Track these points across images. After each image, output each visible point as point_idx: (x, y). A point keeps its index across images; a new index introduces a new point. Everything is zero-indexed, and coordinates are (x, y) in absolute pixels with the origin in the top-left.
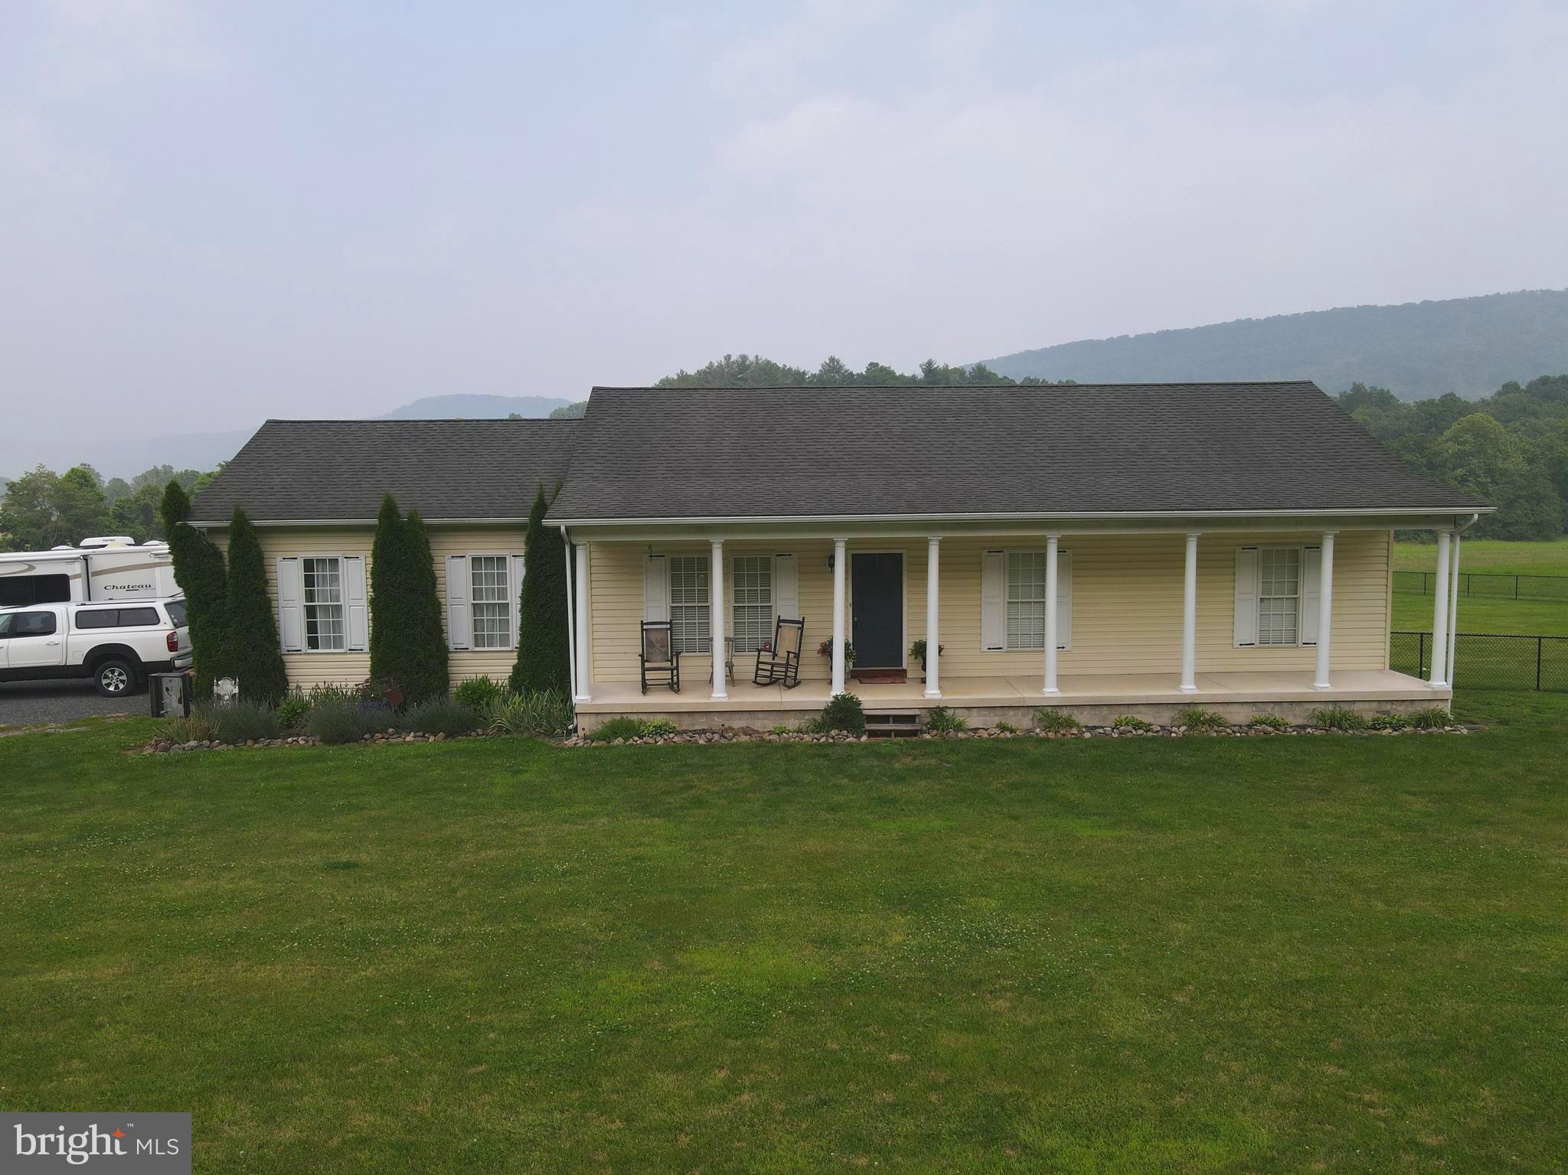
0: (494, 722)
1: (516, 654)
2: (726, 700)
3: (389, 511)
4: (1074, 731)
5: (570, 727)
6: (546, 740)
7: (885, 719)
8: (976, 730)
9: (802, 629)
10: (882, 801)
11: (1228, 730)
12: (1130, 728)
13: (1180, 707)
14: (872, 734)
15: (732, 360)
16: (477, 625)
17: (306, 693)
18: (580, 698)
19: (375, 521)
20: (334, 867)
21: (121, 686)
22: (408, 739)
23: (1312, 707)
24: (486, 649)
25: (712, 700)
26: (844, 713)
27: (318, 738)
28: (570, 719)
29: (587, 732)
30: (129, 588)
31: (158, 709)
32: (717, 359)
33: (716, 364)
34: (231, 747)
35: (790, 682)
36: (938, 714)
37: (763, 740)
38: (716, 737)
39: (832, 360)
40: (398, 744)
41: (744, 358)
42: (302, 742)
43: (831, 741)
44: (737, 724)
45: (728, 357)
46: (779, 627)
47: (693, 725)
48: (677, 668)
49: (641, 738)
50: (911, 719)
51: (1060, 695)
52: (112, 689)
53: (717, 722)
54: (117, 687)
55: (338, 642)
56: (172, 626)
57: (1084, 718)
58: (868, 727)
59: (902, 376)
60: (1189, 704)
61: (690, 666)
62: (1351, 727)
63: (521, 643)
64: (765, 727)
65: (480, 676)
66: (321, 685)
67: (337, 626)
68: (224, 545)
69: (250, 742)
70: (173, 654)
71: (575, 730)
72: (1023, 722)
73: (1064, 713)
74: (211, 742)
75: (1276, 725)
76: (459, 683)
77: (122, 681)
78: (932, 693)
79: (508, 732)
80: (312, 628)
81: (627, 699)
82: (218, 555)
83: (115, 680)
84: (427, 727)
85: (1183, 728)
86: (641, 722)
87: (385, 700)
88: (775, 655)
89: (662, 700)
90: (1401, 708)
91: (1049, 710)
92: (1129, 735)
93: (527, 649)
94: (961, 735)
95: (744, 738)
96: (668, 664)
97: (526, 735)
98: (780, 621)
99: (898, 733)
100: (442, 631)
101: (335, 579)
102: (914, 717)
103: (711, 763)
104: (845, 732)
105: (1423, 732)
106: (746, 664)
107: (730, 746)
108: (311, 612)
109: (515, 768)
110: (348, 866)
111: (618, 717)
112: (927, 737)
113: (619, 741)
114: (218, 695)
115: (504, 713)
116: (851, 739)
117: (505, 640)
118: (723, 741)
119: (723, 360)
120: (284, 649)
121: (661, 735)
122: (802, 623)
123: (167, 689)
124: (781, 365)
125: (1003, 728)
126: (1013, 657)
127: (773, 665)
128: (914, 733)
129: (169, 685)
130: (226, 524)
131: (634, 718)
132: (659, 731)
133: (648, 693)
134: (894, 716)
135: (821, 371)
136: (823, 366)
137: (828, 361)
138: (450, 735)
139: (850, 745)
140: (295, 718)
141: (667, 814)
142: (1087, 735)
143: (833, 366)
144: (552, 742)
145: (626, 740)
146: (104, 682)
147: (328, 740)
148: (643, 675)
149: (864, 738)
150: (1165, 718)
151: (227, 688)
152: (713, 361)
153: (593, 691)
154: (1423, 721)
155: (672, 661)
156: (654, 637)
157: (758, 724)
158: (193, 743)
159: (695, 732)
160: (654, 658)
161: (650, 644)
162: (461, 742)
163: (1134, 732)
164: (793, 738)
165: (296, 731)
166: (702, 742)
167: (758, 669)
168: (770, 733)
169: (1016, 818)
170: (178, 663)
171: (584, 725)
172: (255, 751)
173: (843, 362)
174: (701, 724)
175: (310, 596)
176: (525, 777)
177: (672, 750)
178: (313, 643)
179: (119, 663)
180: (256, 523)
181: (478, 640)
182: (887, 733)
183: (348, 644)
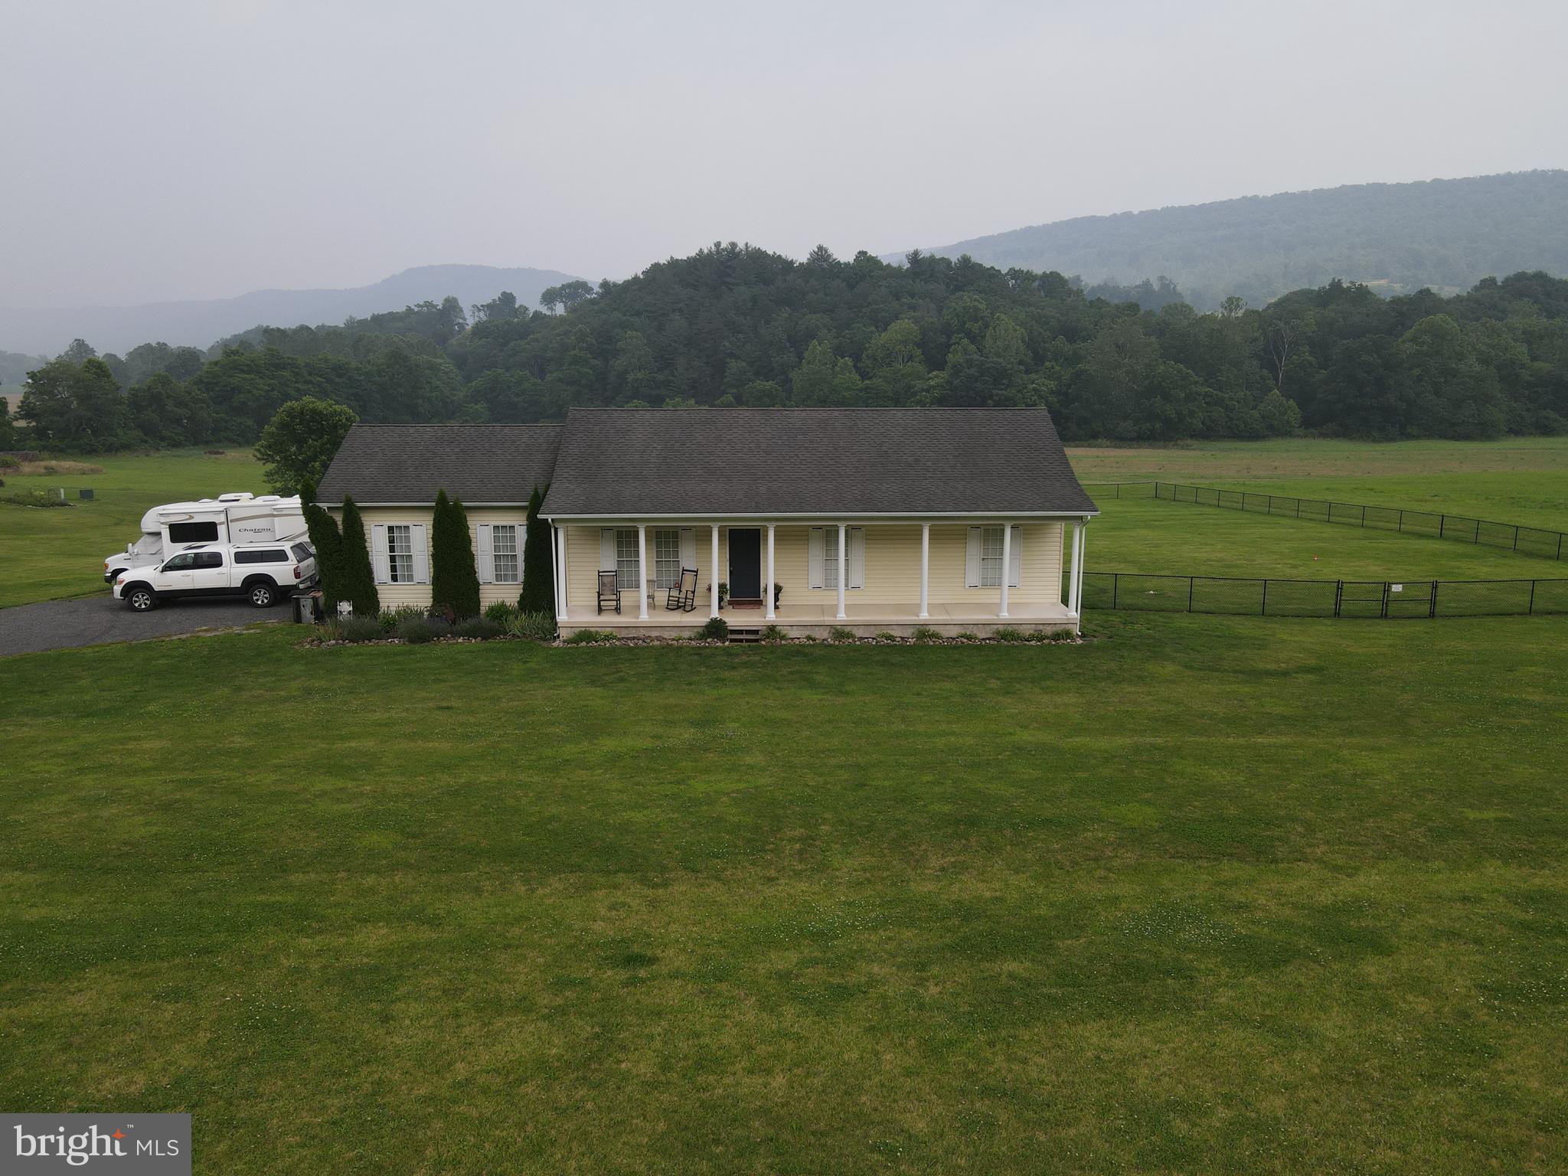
0: (510, 631)
1: (522, 586)
2: (648, 620)
3: (442, 500)
4: (850, 641)
5: (555, 635)
6: (542, 642)
7: (740, 632)
8: (792, 639)
9: (696, 575)
10: (718, 680)
11: (941, 641)
12: (883, 639)
13: (918, 626)
14: (732, 641)
15: (722, 247)
16: (497, 568)
17: (393, 609)
18: (562, 617)
19: (433, 504)
20: (442, 708)
21: (266, 601)
22: (459, 641)
23: (997, 627)
24: (503, 583)
25: (639, 620)
26: (716, 629)
27: (406, 639)
28: (555, 630)
29: (565, 638)
30: (255, 531)
31: (298, 619)
32: (707, 245)
33: (706, 251)
34: (356, 644)
35: (689, 608)
36: (772, 628)
37: (668, 643)
38: (640, 642)
39: (820, 248)
40: (454, 644)
41: (734, 245)
42: (397, 642)
43: (707, 645)
44: (654, 634)
45: (718, 244)
46: (683, 574)
47: (628, 634)
48: (619, 600)
49: (596, 642)
50: (756, 632)
51: (846, 619)
52: (259, 602)
53: (642, 633)
54: (263, 601)
55: (410, 578)
56: (296, 562)
57: (859, 633)
58: (730, 636)
59: (889, 265)
60: (922, 625)
61: (627, 597)
62: (1012, 640)
63: (525, 579)
64: (671, 636)
65: (500, 600)
66: (401, 604)
67: (410, 568)
68: (339, 518)
69: (366, 642)
70: (298, 580)
71: (558, 636)
72: (822, 634)
73: (848, 629)
74: (344, 641)
75: (969, 638)
76: (487, 604)
77: (266, 598)
78: (771, 616)
79: (519, 637)
80: (393, 569)
81: (588, 619)
82: (335, 523)
83: (261, 597)
84: (470, 634)
85: (915, 639)
86: (597, 632)
87: (444, 616)
88: (680, 591)
89: (609, 619)
90: (1049, 628)
91: (839, 627)
92: (882, 643)
93: (527, 585)
94: (783, 642)
95: (656, 643)
96: (614, 597)
97: (529, 639)
98: (683, 570)
99: (747, 641)
100: (475, 573)
101: (408, 539)
102: (758, 631)
103: (633, 657)
104: (716, 640)
105: (1054, 643)
106: (662, 596)
107: (647, 647)
108: (393, 559)
109: (524, 659)
110: (448, 708)
111: (583, 629)
112: (763, 643)
113: (584, 644)
114: (340, 612)
115: (516, 625)
116: (719, 644)
117: (514, 577)
118: (644, 644)
119: (713, 247)
120: (376, 582)
121: (608, 641)
122: (697, 572)
123: (303, 606)
124: (770, 253)
125: (809, 638)
126: (824, 593)
127: (679, 598)
128: (756, 641)
129: (305, 603)
130: (341, 505)
131: (592, 629)
132: (607, 638)
133: (602, 614)
134: (746, 631)
135: (808, 259)
136: (811, 254)
137: (816, 250)
138: (484, 638)
139: (717, 648)
140: (390, 626)
141: (604, 686)
142: (858, 643)
143: (821, 255)
144: (545, 644)
145: (588, 643)
146: (255, 598)
147: (412, 641)
148: (599, 603)
149: (727, 643)
150: (907, 633)
151: (345, 607)
152: (702, 248)
153: (569, 613)
154: (1057, 636)
155: (616, 594)
156: (606, 580)
157: (666, 634)
158: (333, 642)
159: (628, 639)
160: (604, 593)
161: (604, 584)
162: (491, 643)
163: (885, 641)
164: (686, 643)
165: (391, 634)
166: (632, 645)
167: (669, 600)
168: (673, 640)
169: (779, 689)
170: (301, 586)
171: (564, 634)
172: (370, 646)
173: (831, 251)
174: (633, 634)
175: (392, 549)
176: (529, 665)
177: (614, 649)
178: (394, 578)
179: (264, 586)
180: (359, 504)
181: (498, 577)
182: (741, 641)
183: (416, 579)
